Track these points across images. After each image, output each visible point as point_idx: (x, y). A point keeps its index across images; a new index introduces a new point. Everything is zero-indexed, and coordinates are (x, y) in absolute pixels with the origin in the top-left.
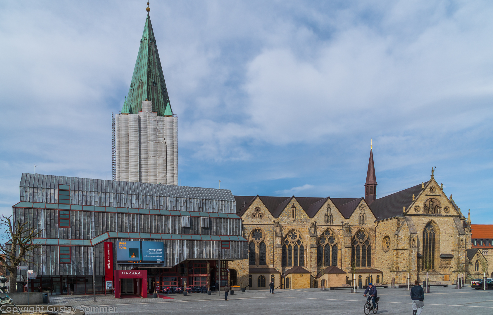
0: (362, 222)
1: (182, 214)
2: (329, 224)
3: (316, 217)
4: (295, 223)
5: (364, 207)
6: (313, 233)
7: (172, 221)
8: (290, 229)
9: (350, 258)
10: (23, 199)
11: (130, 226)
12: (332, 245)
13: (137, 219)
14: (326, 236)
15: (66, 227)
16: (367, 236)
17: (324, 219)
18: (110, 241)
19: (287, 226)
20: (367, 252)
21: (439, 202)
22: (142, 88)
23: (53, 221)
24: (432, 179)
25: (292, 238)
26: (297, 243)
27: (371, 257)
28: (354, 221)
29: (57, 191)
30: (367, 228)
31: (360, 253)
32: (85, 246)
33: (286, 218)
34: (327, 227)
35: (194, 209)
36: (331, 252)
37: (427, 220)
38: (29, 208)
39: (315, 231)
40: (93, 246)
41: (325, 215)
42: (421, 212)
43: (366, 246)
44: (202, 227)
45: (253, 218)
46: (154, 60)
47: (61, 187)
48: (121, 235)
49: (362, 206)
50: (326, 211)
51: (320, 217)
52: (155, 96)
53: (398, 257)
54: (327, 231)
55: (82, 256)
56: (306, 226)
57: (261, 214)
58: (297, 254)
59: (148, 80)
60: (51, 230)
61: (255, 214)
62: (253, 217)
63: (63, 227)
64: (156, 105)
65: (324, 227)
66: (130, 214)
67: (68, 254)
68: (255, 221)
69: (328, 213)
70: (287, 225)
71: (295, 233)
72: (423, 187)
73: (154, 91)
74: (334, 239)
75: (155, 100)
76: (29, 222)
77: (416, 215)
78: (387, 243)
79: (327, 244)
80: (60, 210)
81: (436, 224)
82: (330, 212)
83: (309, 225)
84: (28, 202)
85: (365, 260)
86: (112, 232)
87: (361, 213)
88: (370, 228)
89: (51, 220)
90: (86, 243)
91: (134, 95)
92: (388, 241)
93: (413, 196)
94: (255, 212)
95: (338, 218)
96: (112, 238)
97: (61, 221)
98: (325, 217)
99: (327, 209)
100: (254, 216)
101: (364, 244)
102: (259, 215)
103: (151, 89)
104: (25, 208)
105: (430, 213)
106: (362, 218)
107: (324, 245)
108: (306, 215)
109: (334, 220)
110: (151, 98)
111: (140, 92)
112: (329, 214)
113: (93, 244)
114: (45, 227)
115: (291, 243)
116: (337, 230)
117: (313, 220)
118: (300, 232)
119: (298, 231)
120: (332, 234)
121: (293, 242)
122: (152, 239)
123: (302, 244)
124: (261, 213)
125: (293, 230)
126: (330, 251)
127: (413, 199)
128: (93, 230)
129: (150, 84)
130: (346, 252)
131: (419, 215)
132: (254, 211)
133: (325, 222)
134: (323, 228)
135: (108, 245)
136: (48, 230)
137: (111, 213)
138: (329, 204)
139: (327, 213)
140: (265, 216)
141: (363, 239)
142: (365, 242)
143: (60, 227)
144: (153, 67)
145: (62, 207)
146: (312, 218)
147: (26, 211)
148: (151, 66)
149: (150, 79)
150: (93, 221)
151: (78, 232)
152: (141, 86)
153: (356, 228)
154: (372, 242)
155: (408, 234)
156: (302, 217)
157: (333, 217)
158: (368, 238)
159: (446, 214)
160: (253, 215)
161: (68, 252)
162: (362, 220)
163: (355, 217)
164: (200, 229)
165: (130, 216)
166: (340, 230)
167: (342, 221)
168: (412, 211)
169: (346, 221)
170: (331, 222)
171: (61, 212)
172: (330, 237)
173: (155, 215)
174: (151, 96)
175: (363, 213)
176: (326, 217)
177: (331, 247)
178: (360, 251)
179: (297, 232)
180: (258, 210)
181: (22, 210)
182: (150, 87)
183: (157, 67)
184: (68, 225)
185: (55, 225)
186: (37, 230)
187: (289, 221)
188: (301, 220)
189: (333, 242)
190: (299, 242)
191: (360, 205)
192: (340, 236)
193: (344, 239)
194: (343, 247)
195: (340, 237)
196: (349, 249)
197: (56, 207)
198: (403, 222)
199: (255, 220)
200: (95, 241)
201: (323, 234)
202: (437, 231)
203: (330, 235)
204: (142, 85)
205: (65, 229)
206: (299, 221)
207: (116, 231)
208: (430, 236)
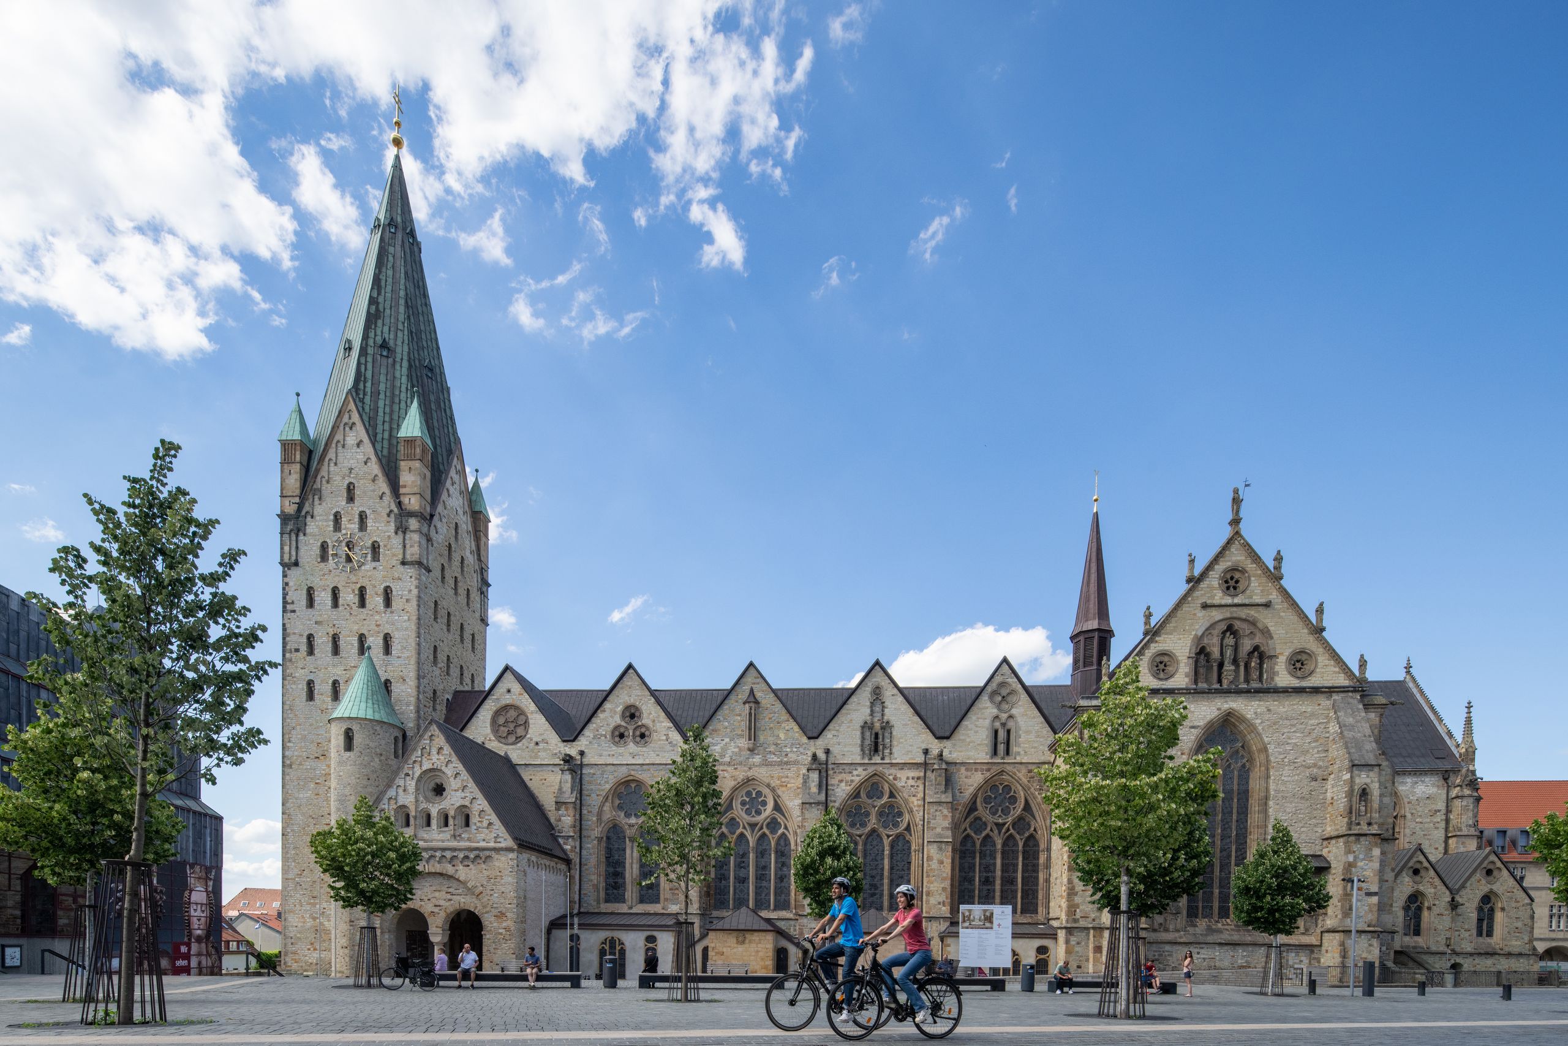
0: (1001, 748)
2: (877, 759)
3: (828, 735)
4: (757, 759)
5: (1009, 694)
6: (818, 792)
8: (739, 780)
9: (944, 879)
12: (888, 836)
14: (870, 801)
16: (1023, 800)
17: (859, 742)
19: (729, 769)
20: (1020, 859)
25: (748, 812)
26: (765, 830)
27: (1037, 878)
28: (969, 745)
30: (1022, 775)
31: (995, 864)
33: (727, 740)
34: (871, 770)
36: (886, 862)
39: (826, 784)
41: (863, 727)
43: (1018, 837)
45: (616, 744)
49: (1003, 691)
50: (868, 711)
51: (843, 735)
54: (873, 786)
56: (794, 768)
57: (643, 730)
58: (766, 867)
61: (622, 730)
62: (617, 739)
65: (860, 769)
68: (621, 755)
69: (876, 720)
70: (729, 764)
71: (759, 794)
74: (899, 814)
79: (874, 831)
82: (883, 715)
83: (801, 762)
85: (1016, 891)
87: (997, 717)
88: (1030, 771)
94: (623, 724)
95: (910, 738)
98: (863, 733)
99: (872, 704)
100: (622, 736)
101: (1012, 831)
102: (638, 733)
106: (1001, 733)
107: (860, 836)
108: (796, 728)
109: (895, 743)
112: (877, 725)
115: (744, 827)
116: (905, 780)
117: (818, 747)
118: (773, 790)
119: (768, 786)
120: (892, 795)
121: (753, 826)
123: (783, 834)
124: (643, 726)
125: (748, 781)
126: (883, 859)
130: (929, 859)
132: (617, 720)
133: (862, 750)
134: (855, 773)
138: (878, 688)
139: (869, 718)
140: (655, 736)
141: (1006, 811)
142: (1014, 824)
146: (817, 738)
153: (976, 770)
154: (1039, 823)
156: (782, 736)
157: (894, 733)
158: (1027, 807)
160: (617, 733)
162: (1002, 741)
163: (976, 732)
166: (918, 778)
167: (924, 746)
169: (939, 748)
170: (887, 751)
172: (883, 806)
175: (1004, 716)
176: (868, 734)
177: (886, 842)
178: (995, 858)
179: (766, 791)
180: (632, 716)
187: (737, 750)
188: (776, 745)
189: (896, 825)
190: (773, 824)
191: (994, 686)
192: (915, 802)
193: (929, 813)
195: (919, 806)
196: (940, 849)
199: (621, 750)
201: (856, 795)
203: (885, 799)
206: (772, 748)
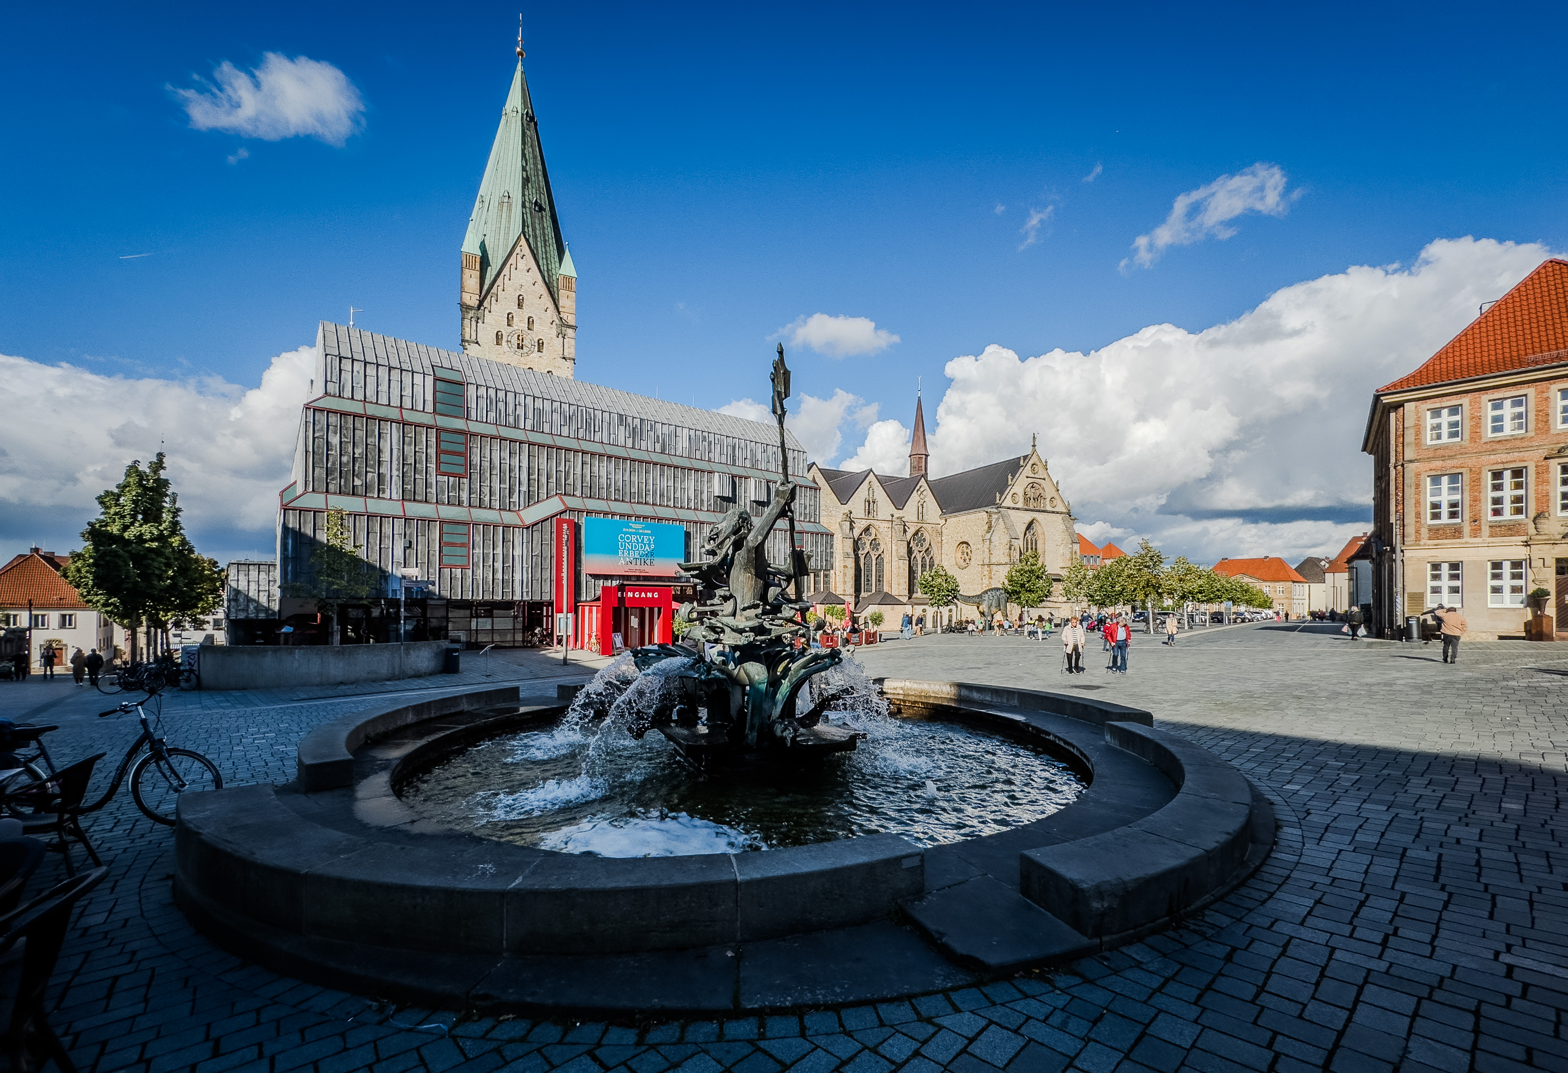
0: (920, 515)
1: (715, 467)
2: (870, 517)
3: (850, 503)
5: (923, 491)
6: (848, 531)
7: (696, 481)
9: (905, 577)
10: (335, 388)
11: (609, 487)
12: (875, 554)
13: (624, 470)
14: (867, 537)
15: (454, 475)
16: (929, 541)
17: (864, 507)
18: (566, 516)
20: (928, 568)
21: (1043, 489)
22: (510, 210)
23: (421, 457)
24: (1034, 451)
28: (909, 512)
29: (430, 380)
30: (929, 527)
31: (918, 570)
32: (506, 527)
34: (868, 521)
35: (734, 460)
36: (874, 568)
37: (1028, 517)
38: (355, 416)
39: (852, 528)
40: (528, 528)
41: (865, 502)
42: (1020, 505)
44: (753, 499)
46: (535, 157)
47: (440, 374)
48: (591, 504)
49: (922, 489)
50: (867, 493)
51: (857, 504)
52: (538, 232)
53: (991, 578)
54: (868, 530)
55: (499, 550)
56: (834, 518)
59: (523, 195)
60: (415, 479)
63: (449, 475)
64: (540, 249)
65: (864, 521)
66: (610, 457)
67: (463, 545)
69: (870, 497)
72: (1022, 463)
73: (537, 221)
74: (879, 544)
75: (539, 239)
76: (354, 453)
77: (1014, 508)
78: (963, 553)
79: (869, 551)
80: (439, 430)
81: (1040, 524)
82: (873, 495)
83: (840, 517)
84: (348, 399)
86: (570, 495)
87: (920, 502)
88: (932, 527)
89: (415, 452)
90: (508, 518)
91: (489, 221)
92: (966, 551)
93: (1010, 477)
95: (885, 507)
96: (572, 510)
97: (443, 457)
99: (869, 491)
101: (924, 555)
103: (529, 215)
104: (343, 414)
105: (1031, 507)
106: (920, 508)
107: (863, 554)
108: (836, 499)
109: (878, 510)
110: (531, 233)
111: (504, 216)
112: (871, 500)
113: (528, 522)
114: (398, 470)
116: (883, 527)
117: (845, 509)
120: (876, 535)
122: (660, 519)
126: (872, 565)
127: (1010, 482)
128: (524, 488)
129: (527, 204)
130: (899, 567)
131: (1018, 509)
133: (864, 512)
134: (862, 523)
135: (565, 526)
136: (406, 479)
137: (568, 450)
138: (871, 482)
139: (868, 496)
141: (922, 546)
142: (925, 551)
143: (439, 472)
144: (532, 172)
145: (442, 421)
146: (846, 505)
147: (346, 422)
148: (528, 168)
149: (526, 193)
150: (525, 464)
151: (486, 490)
152: (505, 205)
153: (912, 525)
154: (935, 551)
155: (1006, 539)
156: (830, 500)
157: (878, 505)
158: (930, 544)
159: (1052, 509)
161: (464, 540)
162: (920, 514)
163: (912, 507)
164: (748, 504)
165: (610, 462)
166: (889, 528)
167: (891, 512)
168: (1008, 502)
169: (898, 513)
170: (875, 513)
171: (443, 436)
172: (873, 540)
173: (663, 465)
174: (530, 229)
175: (922, 501)
176: (867, 504)
177: (874, 557)
181: (333, 419)
182: (528, 211)
183: (540, 173)
184: (460, 470)
185: (427, 467)
186: (376, 475)
188: (828, 506)
189: (877, 550)
191: (918, 487)
192: (888, 539)
193: (896, 545)
194: (895, 559)
195: (889, 541)
196: (904, 563)
197: (427, 419)
198: (998, 519)
200: (532, 515)
201: (861, 534)
202: (1041, 537)
203: (873, 537)
204: (510, 205)
205: (451, 479)
207: (578, 493)
208: (1032, 544)
